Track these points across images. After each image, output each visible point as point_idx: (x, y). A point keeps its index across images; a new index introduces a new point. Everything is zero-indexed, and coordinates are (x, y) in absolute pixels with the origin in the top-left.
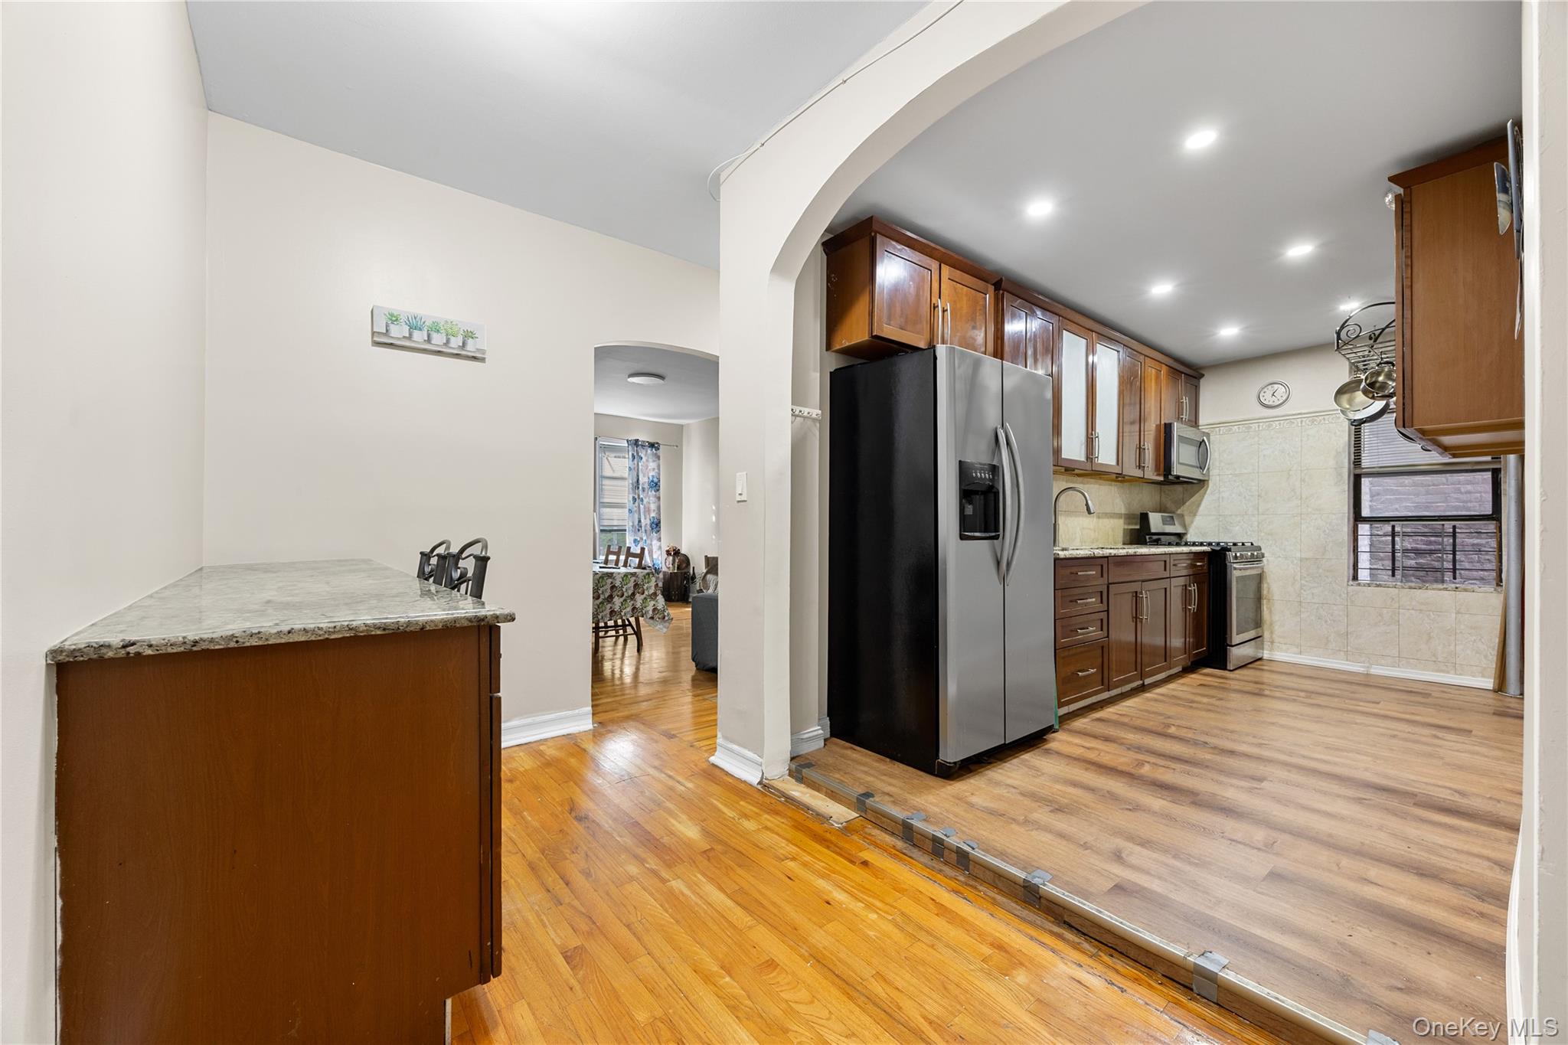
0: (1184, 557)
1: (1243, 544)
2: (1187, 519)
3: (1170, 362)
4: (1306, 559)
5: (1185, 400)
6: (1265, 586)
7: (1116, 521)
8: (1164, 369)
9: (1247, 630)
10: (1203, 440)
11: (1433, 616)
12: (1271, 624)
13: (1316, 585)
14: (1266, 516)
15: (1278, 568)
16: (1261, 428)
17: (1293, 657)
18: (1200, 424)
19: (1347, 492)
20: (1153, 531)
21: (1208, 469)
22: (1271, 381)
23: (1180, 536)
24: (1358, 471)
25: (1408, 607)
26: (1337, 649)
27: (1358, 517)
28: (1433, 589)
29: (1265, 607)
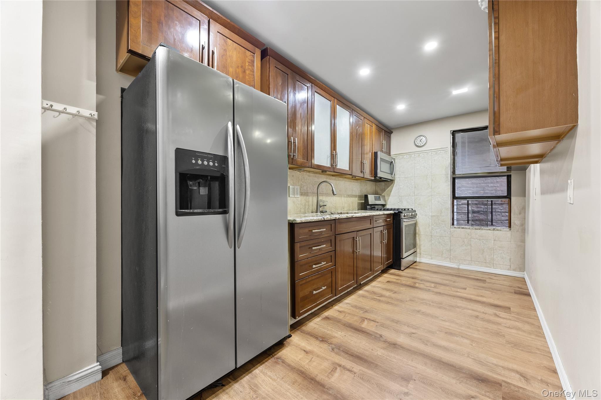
0: (383, 216)
1: (408, 210)
2: (386, 198)
3: (377, 123)
4: (434, 216)
5: (384, 142)
6: (417, 228)
7: (354, 199)
8: (374, 126)
9: (410, 250)
10: (392, 161)
11: (485, 242)
12: (420, 246)
13: (438, 228)
14: (418, 196)
15: (422, 220)
16: (415, 156)
17: (429, 261)
18: (391, 154)
19: (450, 186)
20: (370, 203)
21: (394, 175)
22: (420, 135)
23: (384, 205)
24: (454, 176)
25: (474, 238)
26: (447, 257)
27: (454, 197)
28: (485, 230)
29: (417, 238)
